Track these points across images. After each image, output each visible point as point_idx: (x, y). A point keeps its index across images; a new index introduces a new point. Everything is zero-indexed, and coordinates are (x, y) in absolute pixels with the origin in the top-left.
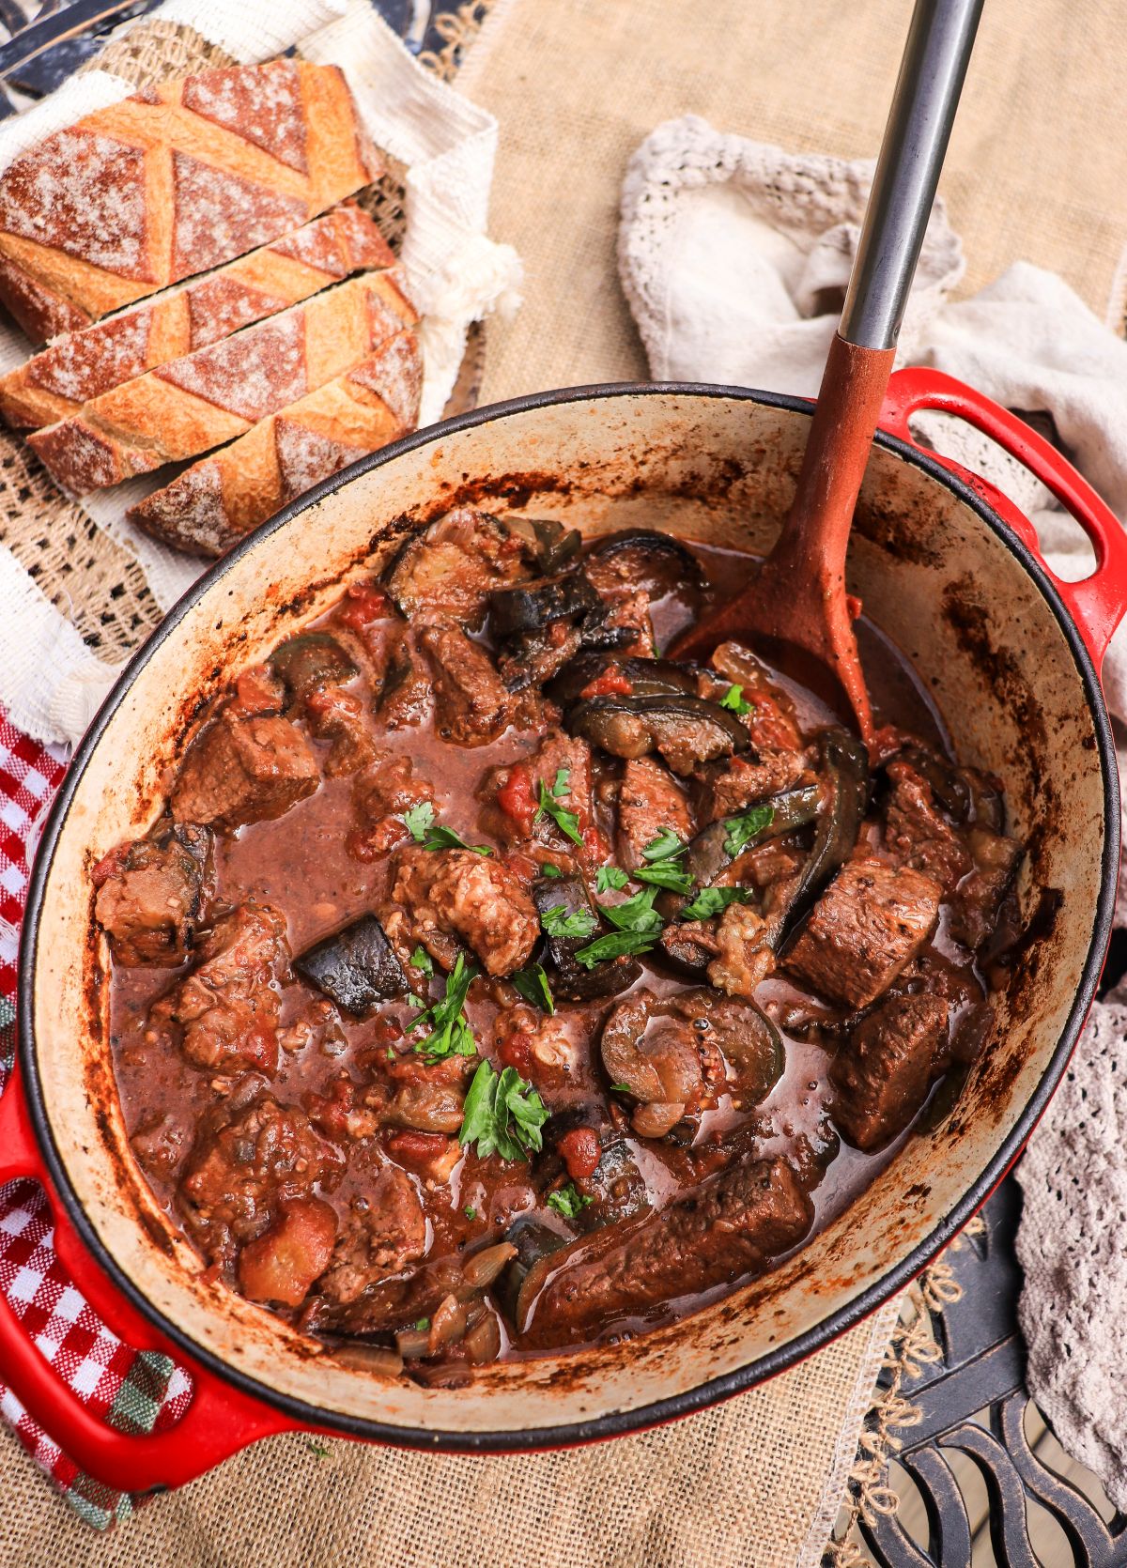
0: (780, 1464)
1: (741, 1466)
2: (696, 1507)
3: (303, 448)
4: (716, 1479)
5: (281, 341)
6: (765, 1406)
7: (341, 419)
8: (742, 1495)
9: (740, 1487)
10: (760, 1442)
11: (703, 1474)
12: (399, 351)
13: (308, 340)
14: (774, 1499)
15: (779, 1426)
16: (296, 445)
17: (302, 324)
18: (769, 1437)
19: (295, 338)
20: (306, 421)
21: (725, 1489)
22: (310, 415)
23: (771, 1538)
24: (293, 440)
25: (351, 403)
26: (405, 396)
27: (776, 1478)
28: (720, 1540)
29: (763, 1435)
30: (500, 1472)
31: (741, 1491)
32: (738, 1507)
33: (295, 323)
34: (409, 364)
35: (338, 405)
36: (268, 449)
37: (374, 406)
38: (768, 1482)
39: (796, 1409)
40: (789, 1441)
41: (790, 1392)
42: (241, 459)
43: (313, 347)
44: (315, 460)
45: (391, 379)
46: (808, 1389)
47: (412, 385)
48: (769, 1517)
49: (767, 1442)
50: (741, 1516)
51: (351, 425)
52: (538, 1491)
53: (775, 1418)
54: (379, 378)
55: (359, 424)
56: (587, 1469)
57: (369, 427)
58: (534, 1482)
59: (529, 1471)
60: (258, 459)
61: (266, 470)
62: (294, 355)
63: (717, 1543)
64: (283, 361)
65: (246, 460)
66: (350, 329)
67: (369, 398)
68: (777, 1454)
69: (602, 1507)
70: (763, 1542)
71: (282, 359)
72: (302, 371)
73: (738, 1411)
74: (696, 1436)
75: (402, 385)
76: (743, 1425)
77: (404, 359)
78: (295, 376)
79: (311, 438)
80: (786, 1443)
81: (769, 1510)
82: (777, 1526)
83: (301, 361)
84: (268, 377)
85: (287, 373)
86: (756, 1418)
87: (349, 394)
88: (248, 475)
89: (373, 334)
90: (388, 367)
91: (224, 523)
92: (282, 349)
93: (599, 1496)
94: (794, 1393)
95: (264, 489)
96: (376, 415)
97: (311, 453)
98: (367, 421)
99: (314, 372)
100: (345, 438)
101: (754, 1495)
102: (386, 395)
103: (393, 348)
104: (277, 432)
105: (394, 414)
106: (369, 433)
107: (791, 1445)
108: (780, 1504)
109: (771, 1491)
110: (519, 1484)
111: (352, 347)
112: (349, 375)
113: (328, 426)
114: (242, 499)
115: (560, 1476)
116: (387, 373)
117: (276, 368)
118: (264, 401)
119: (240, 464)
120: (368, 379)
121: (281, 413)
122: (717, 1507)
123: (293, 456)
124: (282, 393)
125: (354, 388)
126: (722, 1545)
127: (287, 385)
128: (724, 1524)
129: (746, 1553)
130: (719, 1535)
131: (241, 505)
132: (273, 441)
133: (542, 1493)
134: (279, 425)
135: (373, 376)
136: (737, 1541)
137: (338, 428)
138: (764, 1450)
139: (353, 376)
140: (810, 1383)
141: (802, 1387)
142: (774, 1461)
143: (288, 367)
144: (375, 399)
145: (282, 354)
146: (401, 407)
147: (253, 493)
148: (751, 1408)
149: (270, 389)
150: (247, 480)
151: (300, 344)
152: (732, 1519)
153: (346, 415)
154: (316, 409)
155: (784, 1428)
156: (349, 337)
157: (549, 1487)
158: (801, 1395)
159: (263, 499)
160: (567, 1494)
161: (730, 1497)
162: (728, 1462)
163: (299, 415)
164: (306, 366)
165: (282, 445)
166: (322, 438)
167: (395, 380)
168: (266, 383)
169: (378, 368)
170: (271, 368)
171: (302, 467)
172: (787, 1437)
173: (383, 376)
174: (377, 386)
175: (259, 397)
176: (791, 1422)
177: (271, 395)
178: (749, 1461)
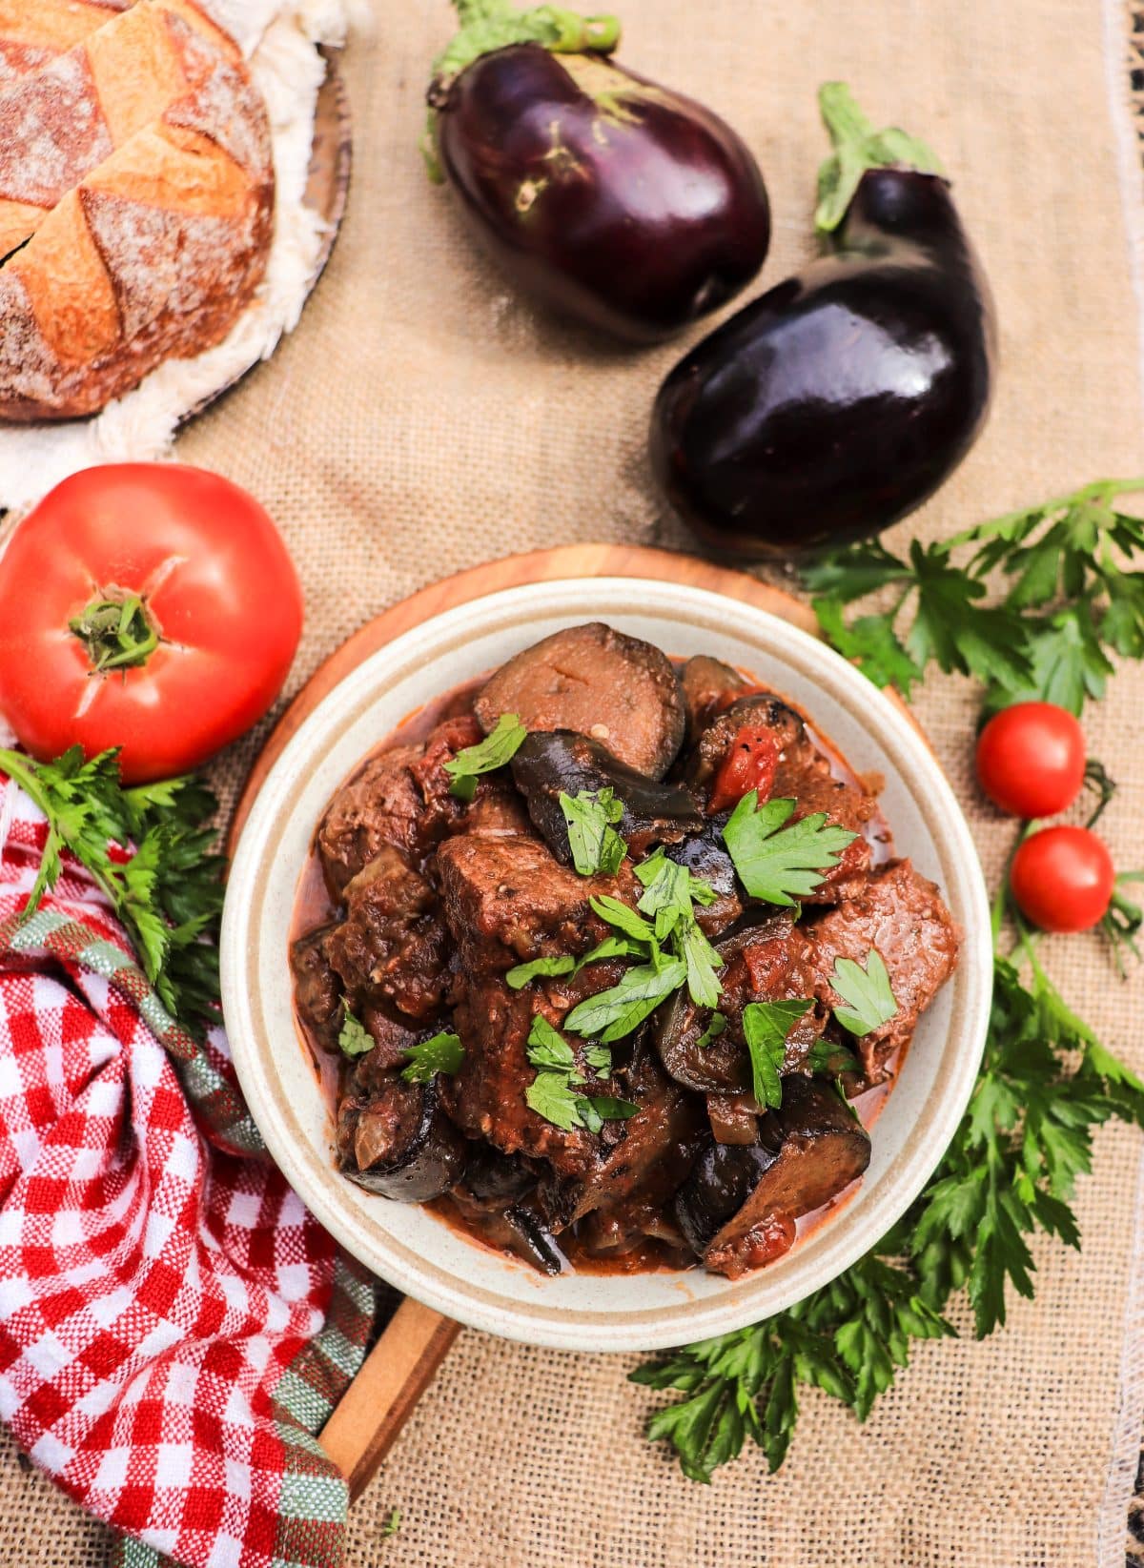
0: (1053, 1414)
1: (1004, 1431)
2: (954, 1498)
3: (128, 227)
4: (975, 1455)
5: (63, 92)
6: (1020, 1347)
7: (169, 178)
8: (1011, 1467)
9: (1007, 1458)
10: (1023, 1393)
11: (955, 1453)
12: (226, 79)
13: (100, 83)
14: (1054, 1461)
15: (1044, 1367)
16: (116, 223)
17: (87, 65)
18: (1033, 1385)
19: (80, 85)
20: (122, 188)
21: (988, 1464)
22: (123, 177)
23: (1059, 1511)
24: (110, 217)
25: (176, 153)
26: (248, 139)
27: (1051, 1434)
28: (994, 1531)
29: (1025, 1384)
30: (691, 1519)
31: (1010, 1462)
32: (1009, 1483)
33: (75, 64)
34: (243, 97)
35: (158, 160)
36: (81, 237)
37: (210, 155)
38: (1042, 1442)
39: (1060, 1339)
40: (1060, 1381)
41: (1047, 1320)
42: (46, 258)
43: (108, 95)
44: (147, 241)
45: (222, 116)
46: (1070, 1311)
47: (255, 125)
48: (1052, 1485)
49: (1032, 1392)
50: (1014, 1494)
51: (185, 185)
52: (745, 1531)
53: (1037, 1358)
54: (206, 115)
55: (195, 181)
56: (803, 1486)
57: (210, 185)
58: (738, 1521)
59: (727, 1509)
60: (70, 253)
61: (85, 268)
62: (85, 107)
63: (991, 1537)
64: (72, 117)
65: (55, 259)
66: (154, 63)
67: (200, 144)
68: (1047, 1403)
69: (833, 1529)
70: (1050, 1519)
71: (69, 114)
72: (101, 128)
73: (986, 1362)
74: (938, 1407)
75: (240, 124)
76: (996, 1378)
77: (236, 90)
78: (94, 136)
79: (134, 210)
80: (1056, 1386)
81: (1050, 1477)
82: (1063, 1494)
83: (97, 113)
84: (57, 143)
85: (81, 134)
86: (1011, 1364)
87: (172, 142)
88: (61, 278)
89: (187, 69)
90: (216, 100)
91: (50, 358)
92: (67, 102)
93: (826, 1517)
94: (1055, 1320)
95: (89, 294)
96: (215, 167)
97: (140, 232)
98: (205, 177)
99: (117, 126)
100: (181, 205)
101: (1028, 1463)
102: (222, 138)
103: (216, 75)
104: (86, 210)
105: (239, 165)
106: (212, 194)
107: (1063, 1386)
108: (1063, 1464)
109: (1048, 1452)
110: (719, 1529)
111: (162, 86)
112: (164, 116)
113: (154, 192)
114: (64, 316)
115: (769, 1504)
116: (217, 109)
117: (65, 129)
118: (59, 176)
119: (48, 266)
120: (191, 118)
121: (86, 182)
122: (982, 1492)
123: (116, 239)
124: (81, 162)
125: (176, 133)
126: (997, 1536)
127: (87, 150)
128: (995, 1509)
129: (1032, 1539)
130: (992, 1525)
131: (64, 326)
132: (83, 225)
133: (751, 1532)
134: (85, 197)
135: (198, 113)
136: (1017, 1526)
137: (168, 191)
138: (1030, 1402)
139: (170, 115)
140: (1071, 1302)
141: (1062, 1310)
142: (1047, 1413)
143: (82, 126)
144: (207, 144)
145: (69, 108)
146: (247, 155)
147: (77, 304)
148: (1002, 1354)
149: (64, 159)
150: (63, 287)
151: (90, 92)
152: (1004, 1501)
153: (175, 171)
154: (131, 168)
155: (1049, 1368)
156: (155, 74)
157: (759, 1523)
158: (1062, 1320)
159: (93, 311)
160: (784, 1525)
161: (996, 1474)
162: (986, 1430)
163: (110, 181)
164: (105, 120)
165: (98, 227)
166: (150, 208)
167: (229, 118)
168: (58, 152)
169: (202, 102)
170: (59, 130)
171: (133, 254)
172: (1056, 1377)
173: (212, 113)
174: (207, 125)
175: (52, 173)
176: (1057, 1358)
177: (67, 167)
178: (1012, 1422)
